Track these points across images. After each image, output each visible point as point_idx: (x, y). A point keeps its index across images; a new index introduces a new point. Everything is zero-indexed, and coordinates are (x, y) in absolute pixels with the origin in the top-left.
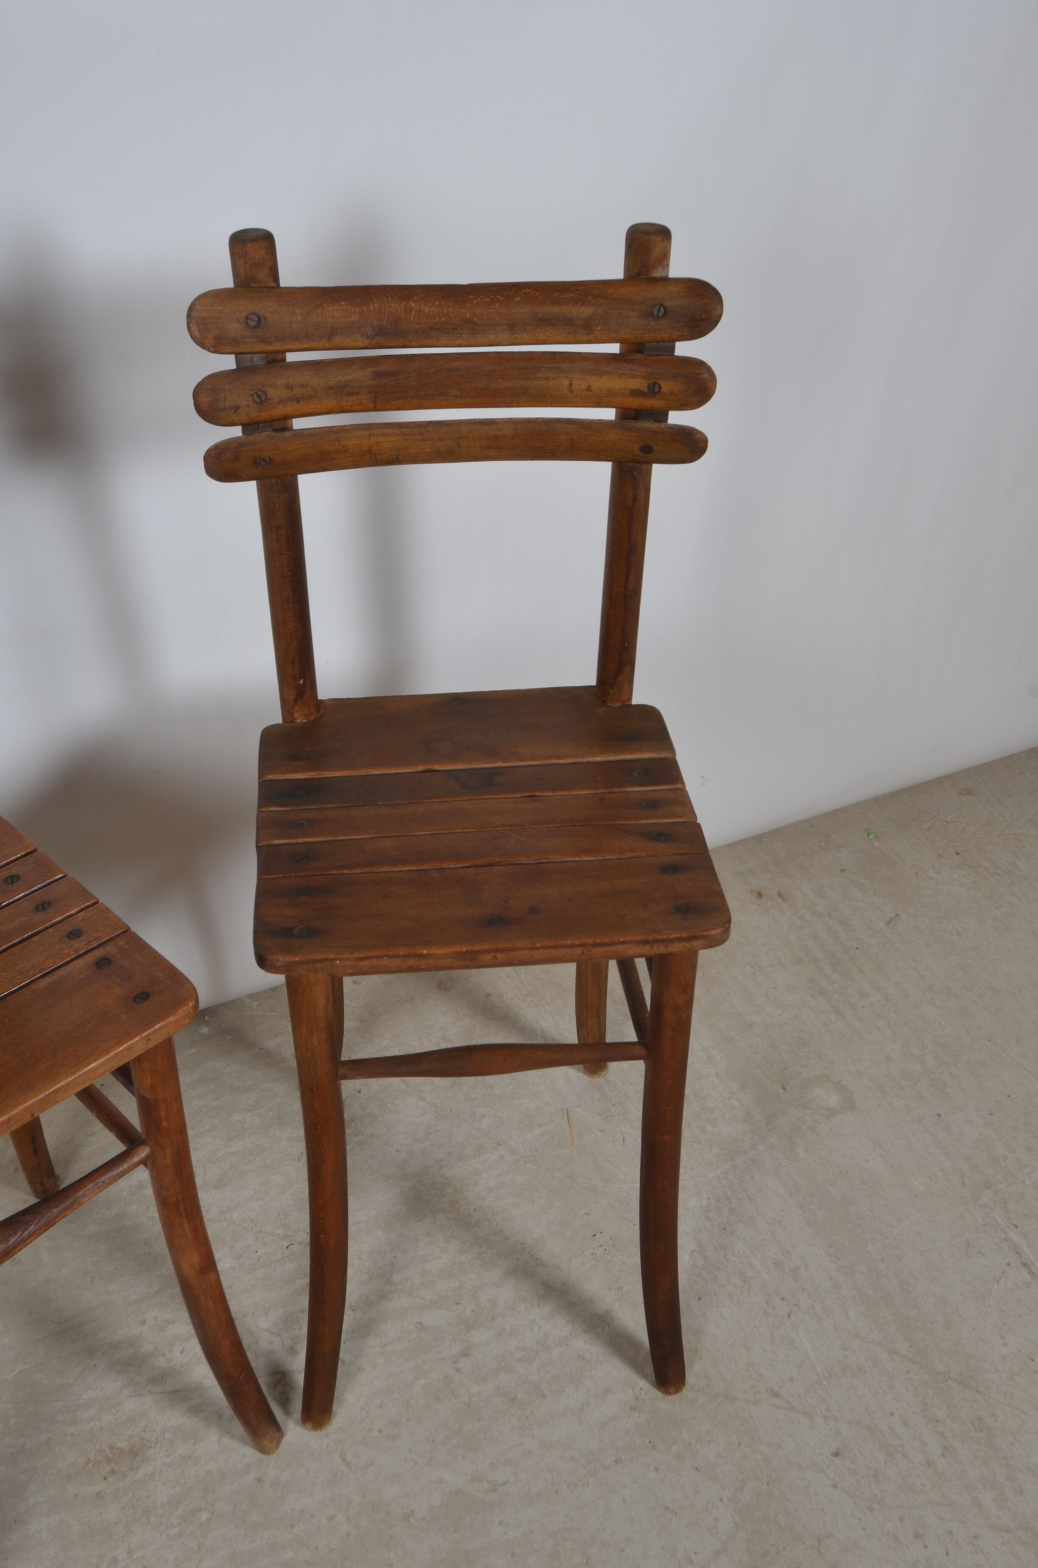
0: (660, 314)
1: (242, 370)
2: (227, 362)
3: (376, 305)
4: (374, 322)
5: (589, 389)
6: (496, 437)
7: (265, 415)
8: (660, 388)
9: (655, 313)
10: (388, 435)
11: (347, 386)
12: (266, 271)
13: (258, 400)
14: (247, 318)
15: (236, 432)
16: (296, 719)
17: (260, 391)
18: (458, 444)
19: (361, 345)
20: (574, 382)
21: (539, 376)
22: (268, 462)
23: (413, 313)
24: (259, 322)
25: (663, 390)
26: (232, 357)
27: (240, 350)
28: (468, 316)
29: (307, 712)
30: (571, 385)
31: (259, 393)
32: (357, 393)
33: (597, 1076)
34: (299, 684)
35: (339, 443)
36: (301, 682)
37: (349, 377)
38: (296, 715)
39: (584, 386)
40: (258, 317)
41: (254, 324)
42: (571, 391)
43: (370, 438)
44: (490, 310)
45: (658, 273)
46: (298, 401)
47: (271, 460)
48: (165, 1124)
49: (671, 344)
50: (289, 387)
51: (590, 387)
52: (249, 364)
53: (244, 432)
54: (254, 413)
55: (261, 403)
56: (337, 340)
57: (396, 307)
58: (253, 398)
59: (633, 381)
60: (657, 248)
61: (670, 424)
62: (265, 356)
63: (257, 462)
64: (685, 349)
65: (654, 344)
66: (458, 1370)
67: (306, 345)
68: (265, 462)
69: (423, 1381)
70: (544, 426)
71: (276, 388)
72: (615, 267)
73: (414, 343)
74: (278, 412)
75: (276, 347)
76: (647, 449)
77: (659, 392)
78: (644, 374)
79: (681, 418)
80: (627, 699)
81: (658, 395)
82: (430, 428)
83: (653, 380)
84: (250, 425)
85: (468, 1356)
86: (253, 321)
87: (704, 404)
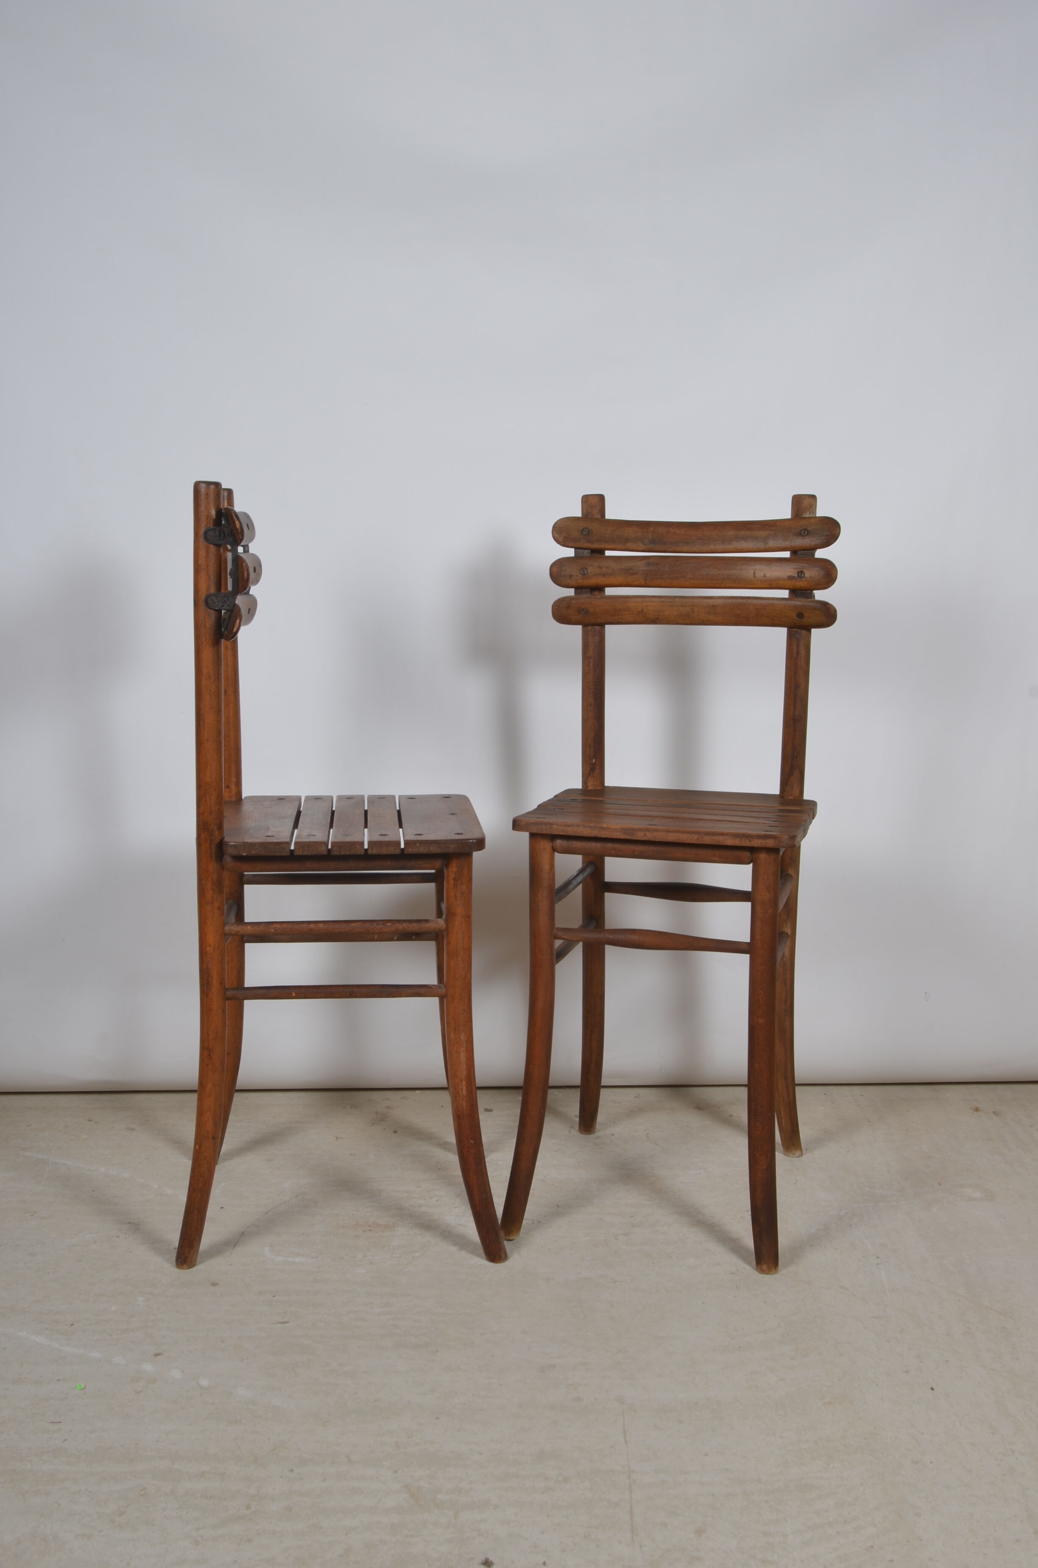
0: (805, 534)
1: (577, 556)
2: (570, 552)
3: (651, 529)
4: (650, 537)
5: (765, 576)
6: (713, 606)
7: (586, 582)
8: (804, 574)
9: (802, 534)
10: (653, 602)
11: (631, 569)
12: (597, 510)
14: (582, 530)
15: (571, 592)
16: (588, 787)
17: (584, 568)
18: (692, 610)
19: (641, 549)
20: (756, 572)
21: (737, 568)
22: (586, 612)
23: (671, 533)
24: (589, 532)
25: (805, 576)
26: (573, 550)
27: (578, 544)
28: (700, 536)
29: (596, 783)
30: (754, 574)
31: (584, 569)
32: (636, 574)
33: (793, 1153)
34: (592, 762)
35: (625, 604)
36: (594, 761)
37: (632, 565)
38: (589, 784)
39: (762, 575)
40: (589, 530)
42: (755, 577)
43: (642, 603)
44: (712, 533)
45: (807, 515)
46: (604, 575)
47: (587, 611)
49: (811, 551)
50: (600, 567)
51: (765, 574)
52: (581, 555)
53: (575, 593)
54: (581, 581)
55: (584, 574)
56: (629, 545)
57: (661, 530)
58: (581, 572)
59: (789, 571)
60: (806, 502)
61: (813, 600)
62: (590, 551)
63: (580, 611)
64: (820, 554)
65: (803, 552)
66: (616, 1239)
67: (612, 546)
68: (584, 612)
69: (589, 1238)
70: (741, 601)
71: (593, 567)
72: (785, 513)
73: (670, 550)
74: (593, 581)
75: (596, 546)
76: (800, 615)
77: (804, 577)
78: (795, 567)
79: (820, 595)
80: (797, 795)
81: (803, 579)
82: (676, 599)
83: (800, 570)
84: (578, 589)
85: (626, 1235)
86: (585, 531)
87: (831, 586)
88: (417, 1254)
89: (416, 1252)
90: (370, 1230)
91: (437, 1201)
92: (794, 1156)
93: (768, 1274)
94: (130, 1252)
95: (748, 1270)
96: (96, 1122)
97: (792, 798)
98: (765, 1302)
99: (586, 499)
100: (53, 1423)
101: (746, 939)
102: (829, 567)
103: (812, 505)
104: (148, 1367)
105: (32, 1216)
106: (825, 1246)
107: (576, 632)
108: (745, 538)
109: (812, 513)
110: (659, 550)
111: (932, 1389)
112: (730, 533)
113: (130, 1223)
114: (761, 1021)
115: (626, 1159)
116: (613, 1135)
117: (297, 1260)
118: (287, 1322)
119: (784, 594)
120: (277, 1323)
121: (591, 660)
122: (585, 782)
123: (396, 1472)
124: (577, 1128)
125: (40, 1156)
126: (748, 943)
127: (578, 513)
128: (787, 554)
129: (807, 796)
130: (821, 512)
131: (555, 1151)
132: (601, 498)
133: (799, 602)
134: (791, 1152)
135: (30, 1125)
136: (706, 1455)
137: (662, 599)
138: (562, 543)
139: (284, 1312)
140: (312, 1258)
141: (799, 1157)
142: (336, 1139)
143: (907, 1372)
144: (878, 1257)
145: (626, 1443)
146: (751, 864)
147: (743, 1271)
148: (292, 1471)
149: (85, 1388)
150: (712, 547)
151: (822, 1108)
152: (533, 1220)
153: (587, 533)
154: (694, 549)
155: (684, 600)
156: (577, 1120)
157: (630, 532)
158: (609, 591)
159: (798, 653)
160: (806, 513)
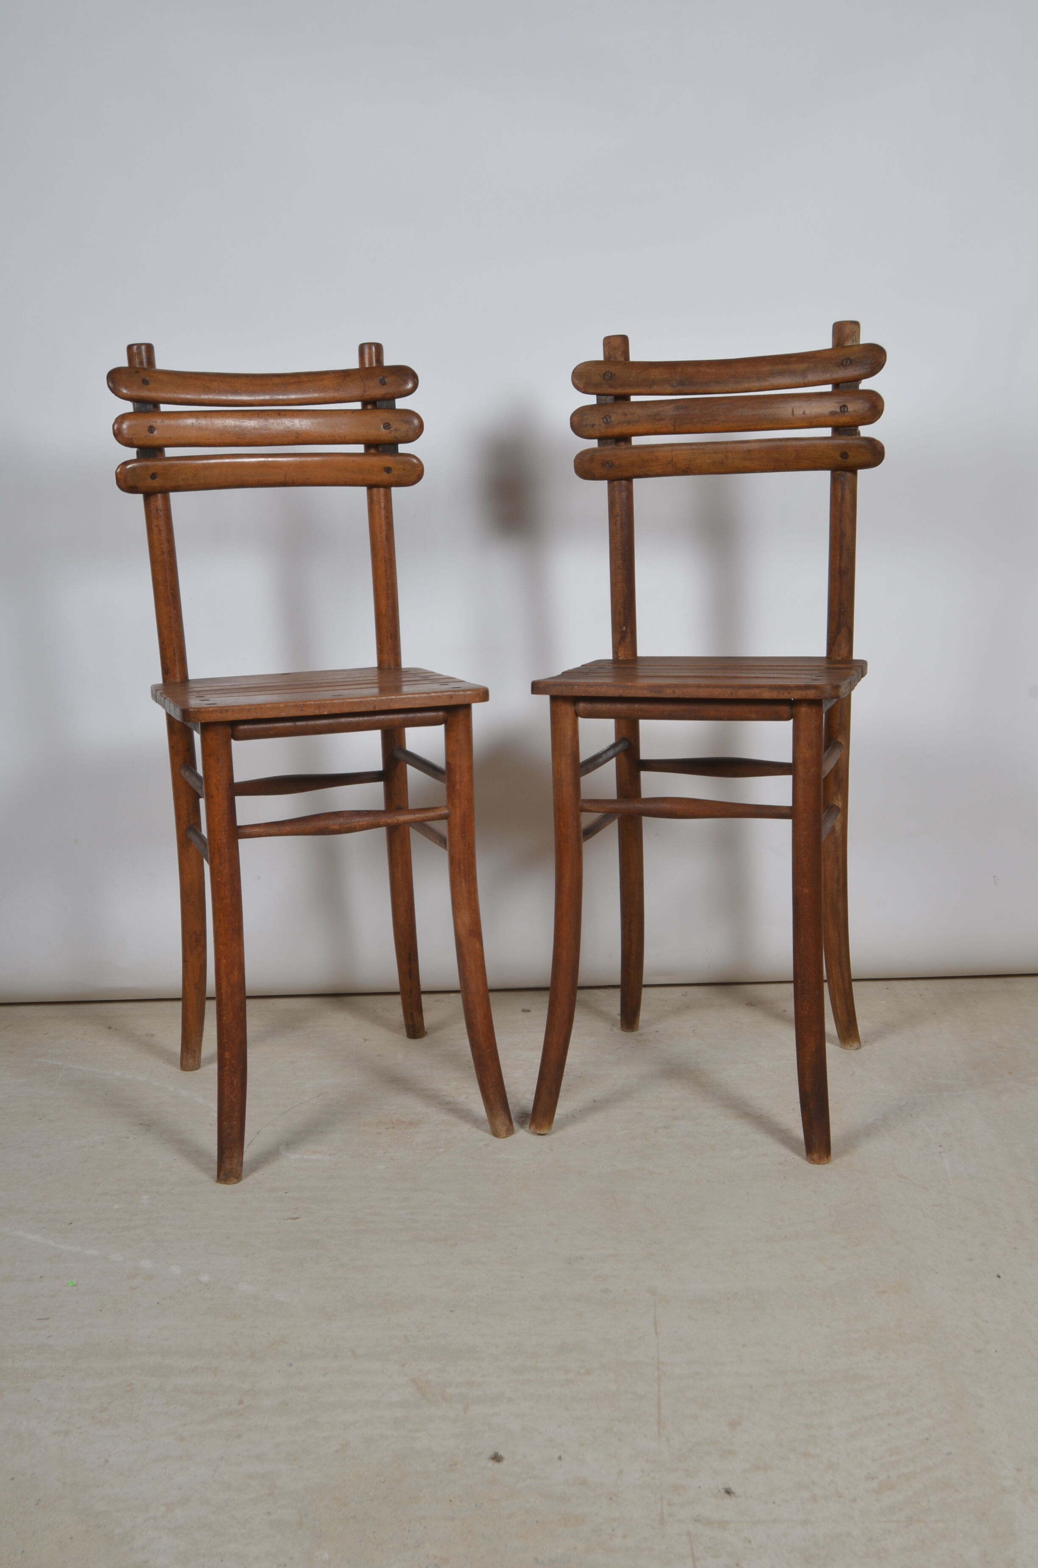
0: (847, 364)
1: (599, 404)
2: (592, 400)
3: (680, 370)
4: (678, 378)
5: (804, 413)
6: (749, 451)
7: (610, 432)
8: (848, 409)
9: (845, 364)
10: (683, 450)
11: (658, 414)
12: (620, 352)
13: (606, 421)
14: (605, 374)
15: (594, 444)
16: (619, 657)
17: (608, 416)
18: (726, 456)
19: (668, 392)
20: (795, 410)
21: (773, 406)
22: (611, 465)
23: (701, 373)
24: (611, 376)
25: (849, 410)
26: (595, 396)
27: (600, 391)
29: (627, 652)
30: (793, 411)
32: (664, 419)
33: (849, 1046)
35: (653, 454)
36: (624, 629)
37: (660, 409)
38: (620, 654)
39: (801, 412)
40: (611, 374)
41: (609, 378)
42: (793, 415)
43: (672, 451)
44: (746, 370)
45: (849, 343)
46: (629, 423)
47: (612, 464)
48: (458, 787)
49: (855, 383)
50: (625, 414)
51: (804, 412)
52: (604, 402)
53: (599, 444)
54: (604, 431)
55: (607, 423)
56: (655, 388)
57: (690, 370)
58: (603, 420)
59: (830, 406)
60: (848, 329)
61: (857, 437)
62: (613, 397)
63: (604, 464)
64: (865, 385)
65: (845, 384)
66: (656, 1132)
67: (637, 391)
68: (609, 464)
69: (627, 1131)
70: (779, 443)
71: (617, 415)
72: (825, 342)
73: (700, 391)
74: (617, 430)
75: (619, 391)
76: (844, 455)
77: (847, 411)
78: (837, 401)
79: (865, 431)
80: (845, 655)
81: (846, 413)
82: (709, 446)
83: (843, 404)
84: (602, 439)
85: (667, 1128)
86: (608, 376)
87: (877, 420)
88: (441, 1150)
89: (441, 1148)
90: (393, 1127)
91: (466, 1098)
92: (852, 1048)
93: (819, 1164)
94: (139, 1152)
95: (798, 1161)
96: (116, 1029)
97: (840, 658)
98: (815, 1192)
99: (608, 341)
100: (40, 1319)
101: (788, 802)
102: (874, 398)
103: (855, 332)
104: (146, 1264)
105: (40, 1119)
106: (883, 1136)
107: (601, 487)
108: (782, 373)
109: (855, 342)
110: (688, 391)
111: (999, 1277)
112: (766, 369)
113: (141, 1124)
114: (806, 891)
115: (670, 1055)
116: (657, 1032)
117: (314, 1157)
118: (298, 1218)
119: (827, 432)
120: (287, 1219)
121: (618, 518)
122: (615, 652)
123: (403, 1365)
124: (619, 1025)
125: (55, 1062)
126: (790, 807)
127: (601, 358)
128: (828, 388)
129: (856, 656)
130: (865, 339)
131: (594, 1049)
132: (624, 339)
133: (841, 441)
134: (848, 1044)
135: (48, 1033)
136: (744, 1346)
137: (693, 447)
138: (583, 390)
139: (296, 1208)
140: (330, 1155)
141: (857, 1049)
142: (363, 1041)
143: (971, 1260)
144: (941, 1146)
145: (656, 1333)
146: (792, 720)
147: (792, 1161)
148: (291, 1365)
149: (76, 1285)
150: (746, 385)
151: (884, 1002)
152: (567, 1115)
153: (608, 377)
154: (726, 389)
155: (717, 446)
156: (619, 1018)
157: (656, 374)
158: (636, 441)
159: (843, 498)
160: (848, 341)
